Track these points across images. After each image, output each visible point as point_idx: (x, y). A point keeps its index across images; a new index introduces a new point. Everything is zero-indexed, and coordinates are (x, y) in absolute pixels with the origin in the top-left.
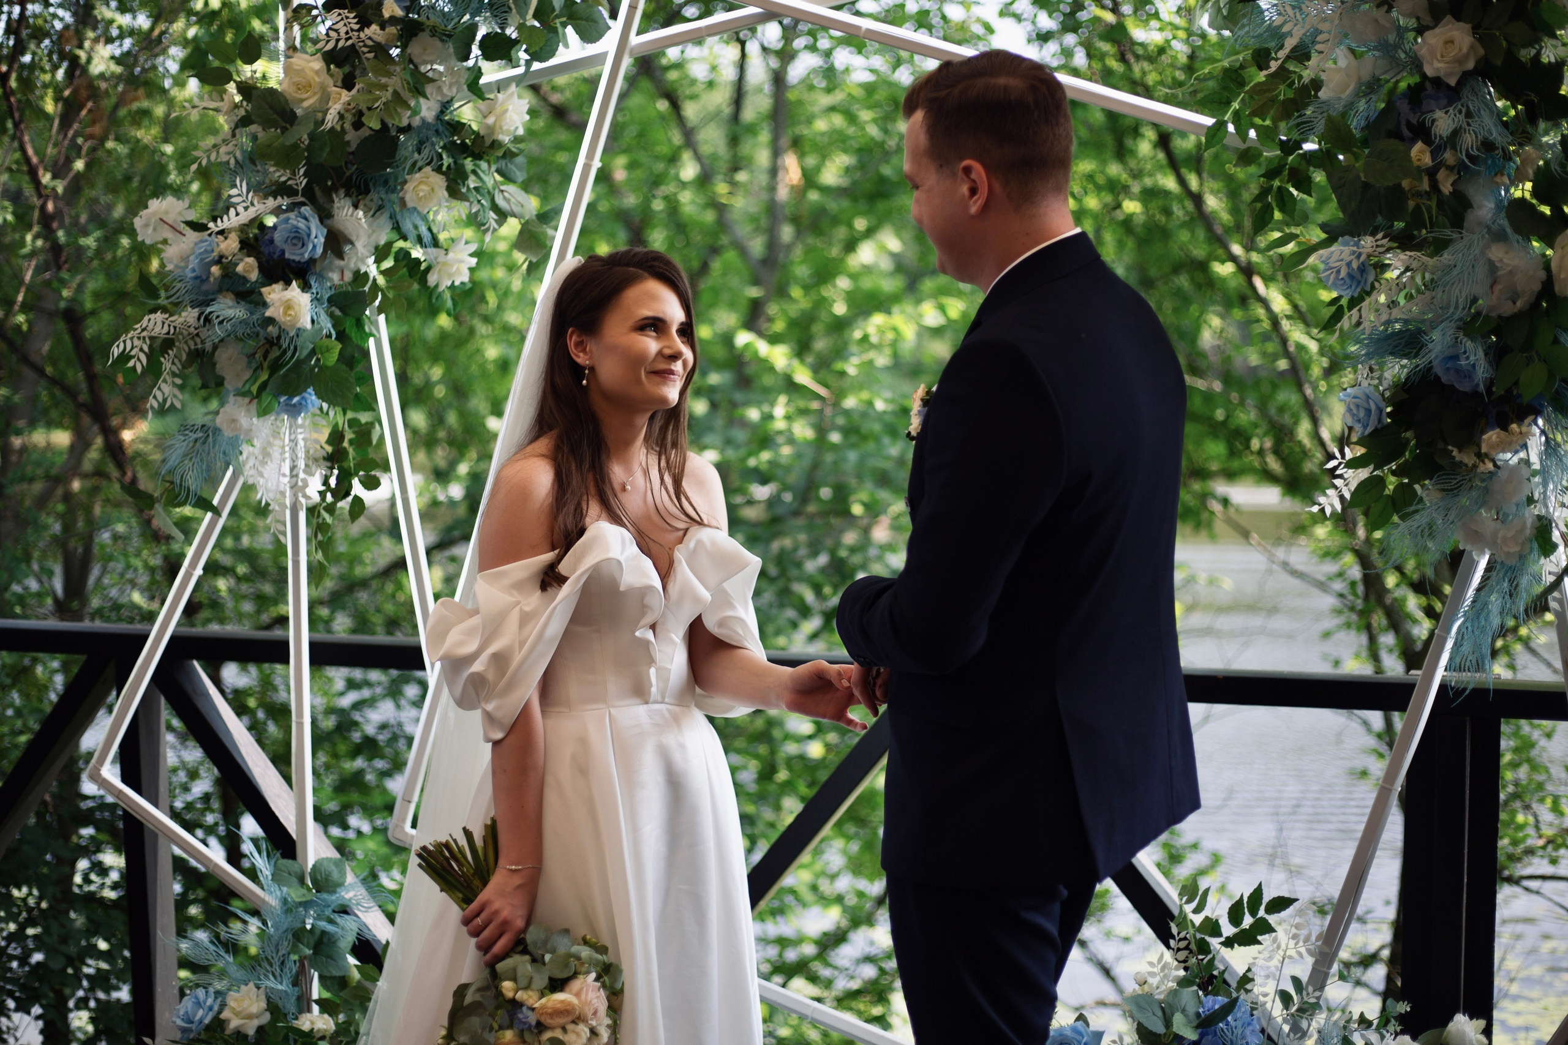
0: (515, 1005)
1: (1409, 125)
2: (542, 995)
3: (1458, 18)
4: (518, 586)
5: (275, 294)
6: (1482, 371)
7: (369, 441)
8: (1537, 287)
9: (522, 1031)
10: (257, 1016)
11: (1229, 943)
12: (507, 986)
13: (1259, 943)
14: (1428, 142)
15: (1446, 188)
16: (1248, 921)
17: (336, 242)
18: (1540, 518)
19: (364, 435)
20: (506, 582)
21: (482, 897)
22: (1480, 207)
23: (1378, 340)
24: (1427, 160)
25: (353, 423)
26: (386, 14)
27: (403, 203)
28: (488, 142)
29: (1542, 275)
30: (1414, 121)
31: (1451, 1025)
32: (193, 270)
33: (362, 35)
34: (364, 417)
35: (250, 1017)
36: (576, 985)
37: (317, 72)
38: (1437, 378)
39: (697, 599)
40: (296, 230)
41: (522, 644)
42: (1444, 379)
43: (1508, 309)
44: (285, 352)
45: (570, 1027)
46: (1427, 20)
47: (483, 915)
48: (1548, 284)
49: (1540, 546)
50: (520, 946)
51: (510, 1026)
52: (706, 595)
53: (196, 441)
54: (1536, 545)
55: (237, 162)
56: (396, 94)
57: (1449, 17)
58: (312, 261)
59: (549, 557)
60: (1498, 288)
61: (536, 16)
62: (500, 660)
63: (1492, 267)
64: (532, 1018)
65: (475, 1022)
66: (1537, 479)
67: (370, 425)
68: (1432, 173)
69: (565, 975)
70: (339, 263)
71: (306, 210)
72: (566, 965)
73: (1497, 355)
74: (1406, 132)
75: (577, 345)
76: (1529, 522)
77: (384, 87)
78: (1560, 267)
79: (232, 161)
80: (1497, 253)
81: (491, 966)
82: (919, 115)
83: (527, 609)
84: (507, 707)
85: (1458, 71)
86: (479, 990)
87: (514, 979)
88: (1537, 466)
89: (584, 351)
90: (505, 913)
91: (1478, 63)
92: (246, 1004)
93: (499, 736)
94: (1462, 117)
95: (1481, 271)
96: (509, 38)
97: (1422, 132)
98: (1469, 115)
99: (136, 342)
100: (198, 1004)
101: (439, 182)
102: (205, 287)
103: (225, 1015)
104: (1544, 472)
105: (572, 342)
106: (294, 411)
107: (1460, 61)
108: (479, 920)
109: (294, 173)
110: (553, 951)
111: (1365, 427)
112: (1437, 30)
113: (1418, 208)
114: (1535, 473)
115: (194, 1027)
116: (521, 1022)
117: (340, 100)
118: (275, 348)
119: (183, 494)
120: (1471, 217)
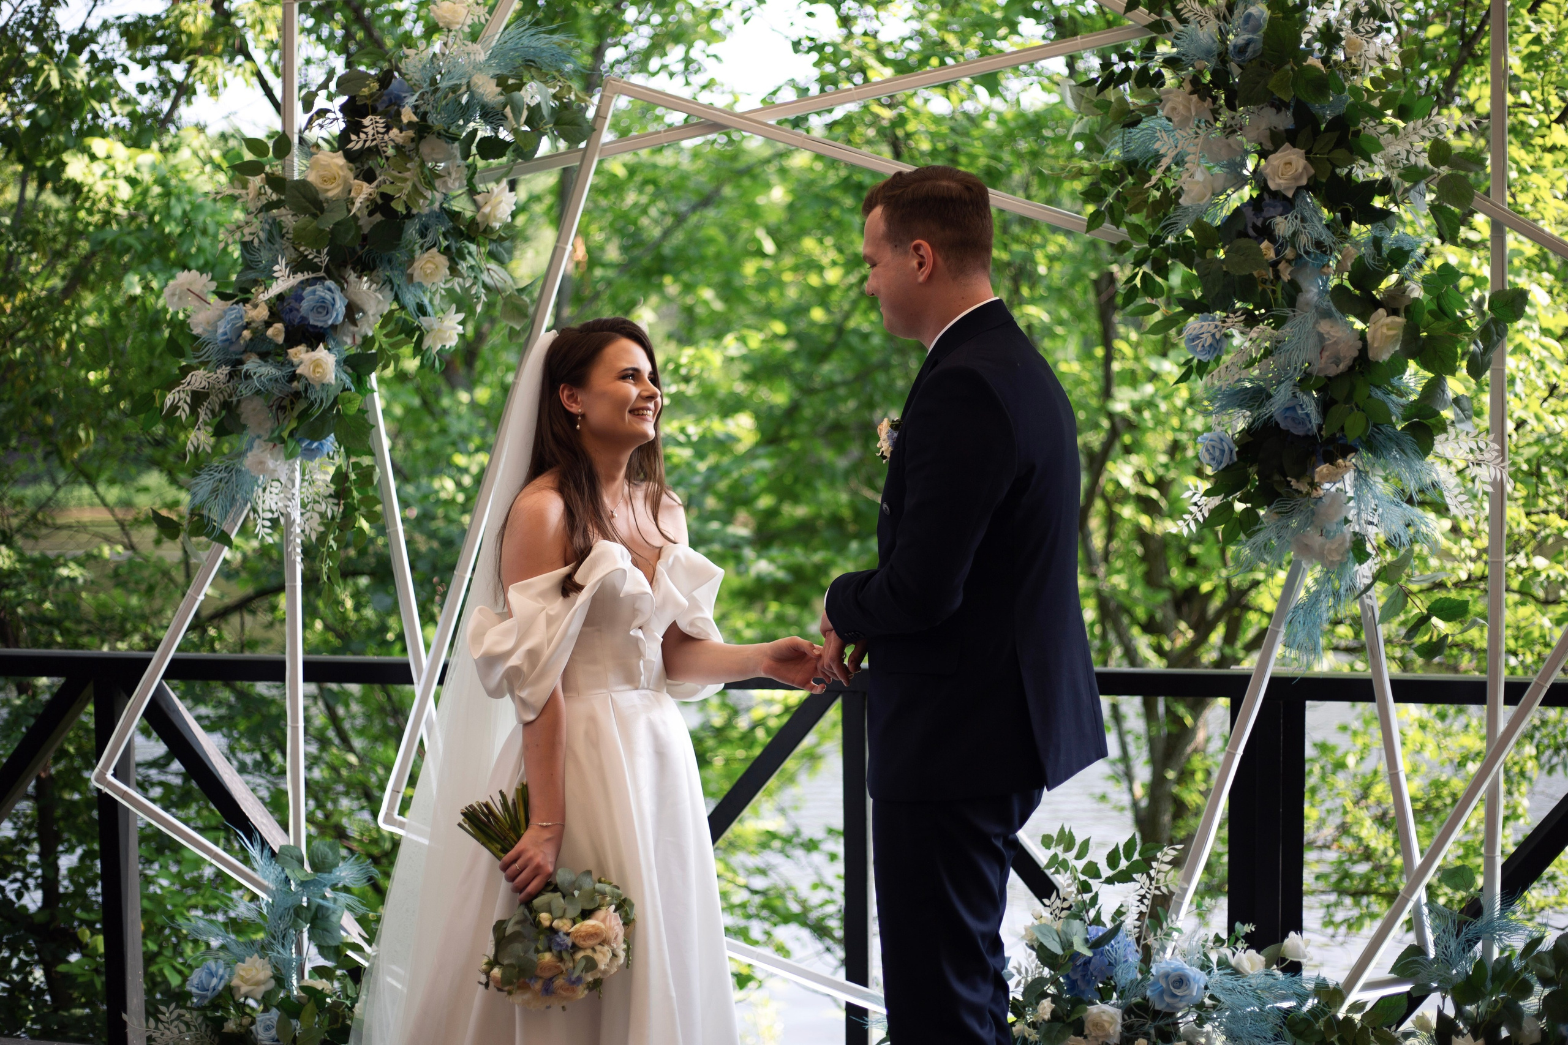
0: (552, 931)
1: (1254, 227)
2: (574, 923)
3: (1294, 145)
4: (543, 595)
5: (300, 354)
6: (1315, 419)
7: (370, 481)
8: (1356, 354)
9: (560, 952)
10: (264, 983)
11: (1110, 881)
12: (545, 918)
13: (1134, 880)
14: (1273, 240)
15: (1286, 277)
16: (1124, 864)
17: (352, 311)
18: (1355, 534)
19: (366, 476)
20: (533, 591)
21: (519, 847)
22: (1308, 291)
23: (1230, 395)
24: (1271, 255)
25: (356, 466)
26: (405, 120)
27: (410, 277)
28: (482, 228)
29: (1359, 344)
30: (1259, 223)
31: (1286, 941)
32: (225, 334)
33: (386, 137)
34: (366, 461)
35: (258, 983)
36: (601, 914)
37: (341, 167)
38: (1277, 424)
39: (677, 604)
40: (323, 300)
41: (550, 641)
42: (1282, 426)
43: (1333, 371)
44: (312, 404)
45: (598, 948)
46: (1268, 146)
47: (520, 862)
48: (1364, 350)
49: (1355, 556)
50: (549, 885)
51: (550, 949)
52: (684, 601)
53: (221, 480)
54: (1351, 554)
55: (260, 242)
56: (414, 186)
57: (1287, 144)
58: (334, 327)
59: (565, 570)
60: (1326, 354)
61: (527, 123)
62: (533, 655)
63: (1321, 337)
64: (569, 941)
65: (517, 948)
66: (1352, 504)
67: (371, 468)
68: (1274, 265)
69: (591, 907)
70: (352, 328)
71: (329, 283)
72: (593, 899)
73: (1326, 406)
74: (1251, 232)
75: (569, 397)
76: (1348, 537)
77: (405, 180)
78: (1374, 338)
79: (256, 241)
80: (1324, 327)
81: (527, 903)
82: (878, 211)
83: (552, 613)
84: (537, 694)
85: (1295, 185)
86: (517, 923)
87: (550, 911)
88: (1351, 493)
89: (576, 401)
90: (539, 859)
91: (1309, 179)
92: (254, 972)
93: (531, 717)
94: (1298, 221)
95: (1312, 341)
96: (503, 141)
97: (1266, 232)
98: (1303, 220)
99: (183, 395)
100: (212, 975)
101: (443, 261)
102: (233, 349)
103: (235, 982)
104: (1358, 498)
105: (564, 395)
106: (310, 454)
107: (1297, 178)
108: (516, 866)
109: (319, 252)
110: (580, 889)
111: (1220, 463)
112: (1278, 154)
113: (1264, 290)
114: (1350, 499)
115: (209, 994)
116: (559, 944)
117: (363, 192)
118: (302, 401)
119: (209, 528)
120: (1301, 299)
